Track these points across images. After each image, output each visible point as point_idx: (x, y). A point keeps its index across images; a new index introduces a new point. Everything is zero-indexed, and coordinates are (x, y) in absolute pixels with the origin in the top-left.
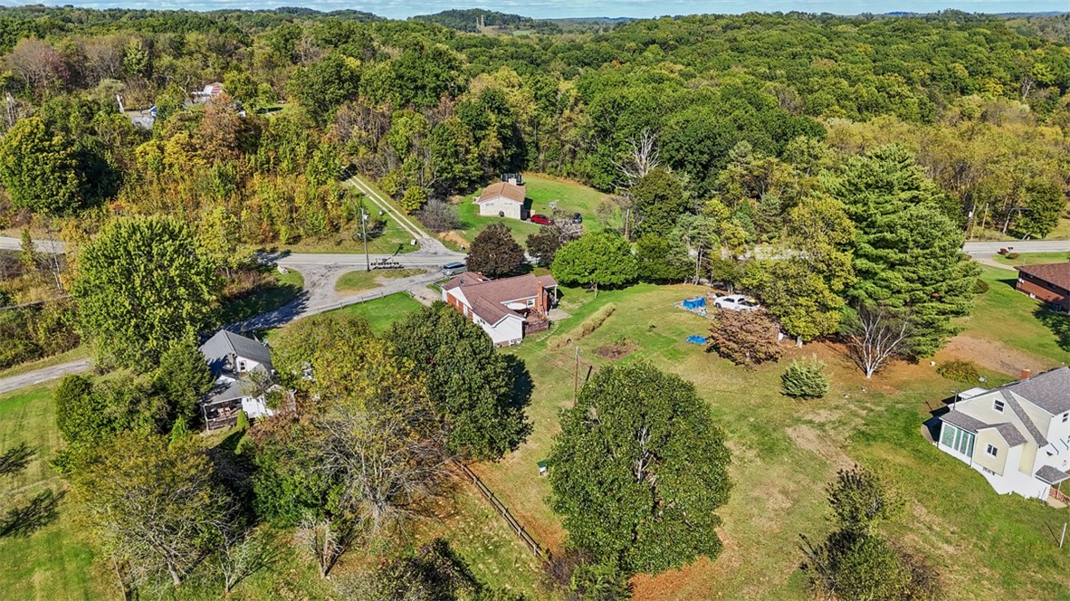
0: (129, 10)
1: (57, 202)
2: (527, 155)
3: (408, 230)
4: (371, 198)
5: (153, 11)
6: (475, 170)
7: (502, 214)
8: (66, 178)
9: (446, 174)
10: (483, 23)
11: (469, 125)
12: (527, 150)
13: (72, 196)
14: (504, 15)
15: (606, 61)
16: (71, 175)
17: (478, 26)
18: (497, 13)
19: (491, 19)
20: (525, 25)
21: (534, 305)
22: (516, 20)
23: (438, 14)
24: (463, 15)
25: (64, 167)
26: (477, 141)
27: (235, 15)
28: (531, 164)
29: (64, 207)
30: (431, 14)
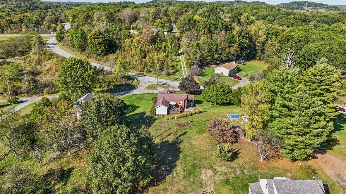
0: (187, 1)
1: (98, 53)
2: (257, 54)
3: (184, 74)
4: (182, 63)
5: (194, 2)
6: (225, 57)
7: (222, 73)
8: (101, 46)
9: (209, 57)
10: (306, 6)
11: (228, 41)
12: (257, 53)
13: (102, 52)
14: (316, 3)
15: (337, 22)
16: (102, 46)
17: (304, 7)
18: (313, 3)
19: (310, 5)
20: (324, 7)
21: (181, 104)
22: (321, 5)
23: (289, 3)
24: (299, 3)
25: (102, 43)
26: (229, 47)
27: (216, 3)
28: (258, 58)
29: (100, 54)
30: (286, 3)
